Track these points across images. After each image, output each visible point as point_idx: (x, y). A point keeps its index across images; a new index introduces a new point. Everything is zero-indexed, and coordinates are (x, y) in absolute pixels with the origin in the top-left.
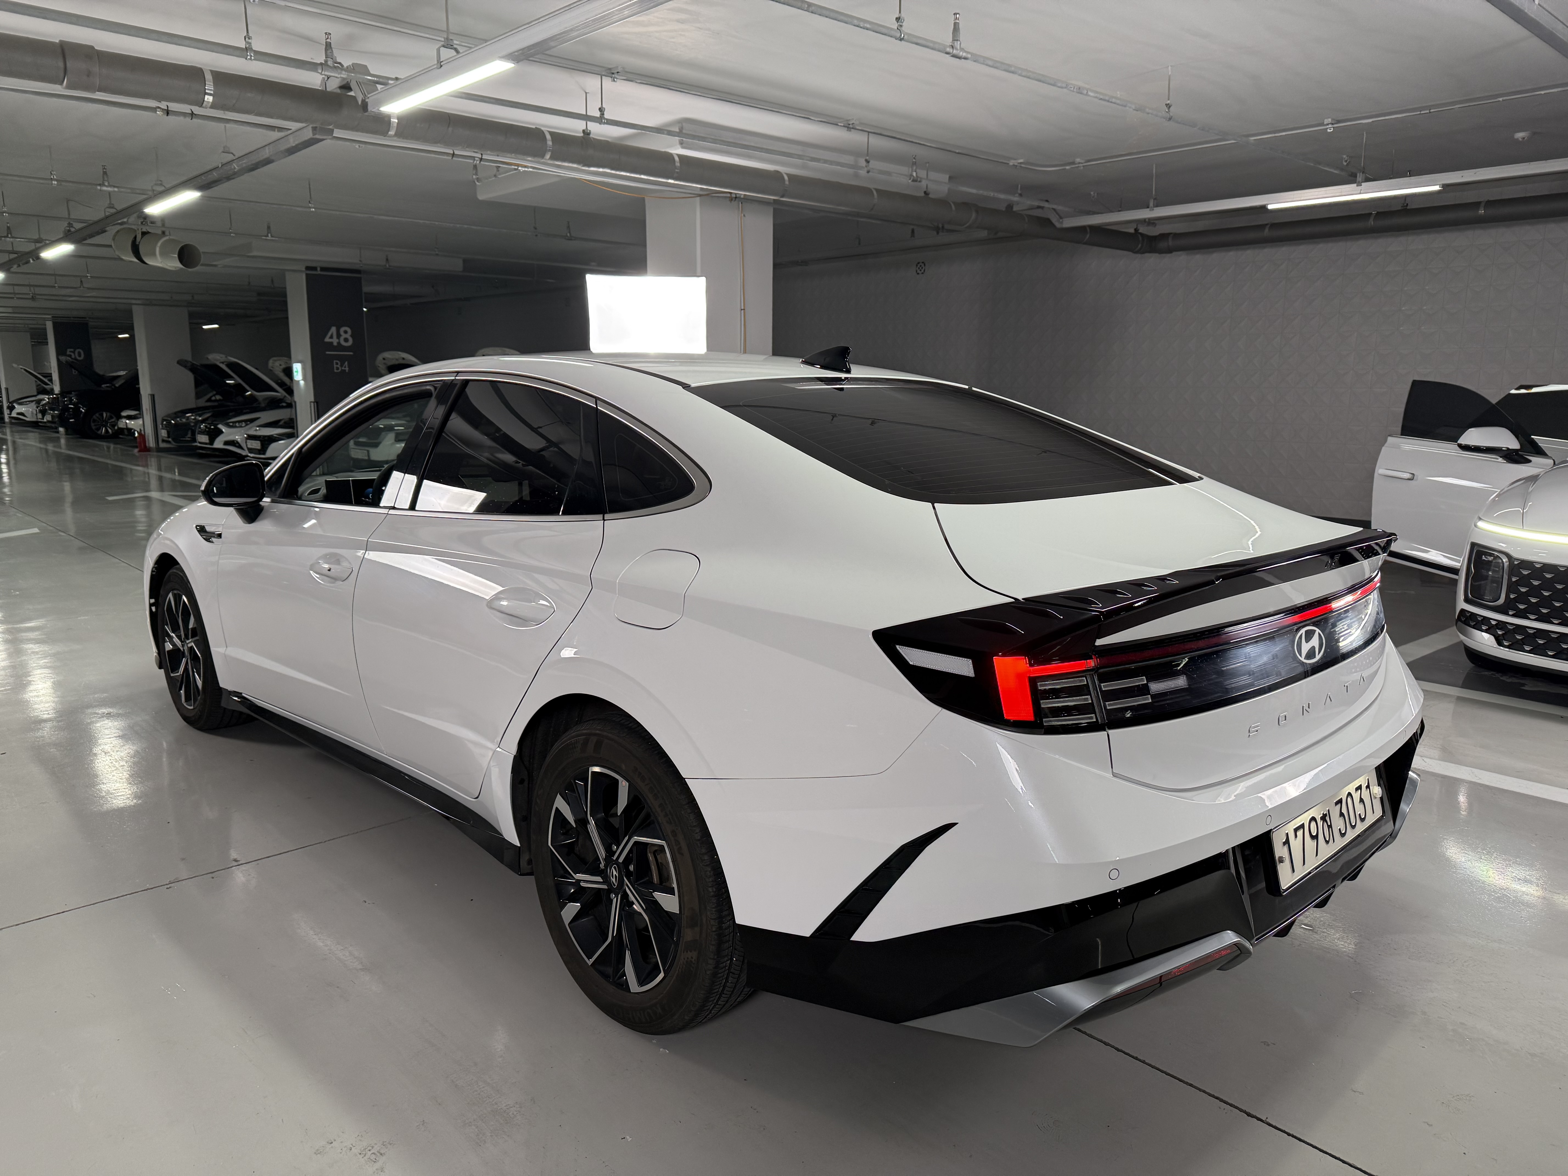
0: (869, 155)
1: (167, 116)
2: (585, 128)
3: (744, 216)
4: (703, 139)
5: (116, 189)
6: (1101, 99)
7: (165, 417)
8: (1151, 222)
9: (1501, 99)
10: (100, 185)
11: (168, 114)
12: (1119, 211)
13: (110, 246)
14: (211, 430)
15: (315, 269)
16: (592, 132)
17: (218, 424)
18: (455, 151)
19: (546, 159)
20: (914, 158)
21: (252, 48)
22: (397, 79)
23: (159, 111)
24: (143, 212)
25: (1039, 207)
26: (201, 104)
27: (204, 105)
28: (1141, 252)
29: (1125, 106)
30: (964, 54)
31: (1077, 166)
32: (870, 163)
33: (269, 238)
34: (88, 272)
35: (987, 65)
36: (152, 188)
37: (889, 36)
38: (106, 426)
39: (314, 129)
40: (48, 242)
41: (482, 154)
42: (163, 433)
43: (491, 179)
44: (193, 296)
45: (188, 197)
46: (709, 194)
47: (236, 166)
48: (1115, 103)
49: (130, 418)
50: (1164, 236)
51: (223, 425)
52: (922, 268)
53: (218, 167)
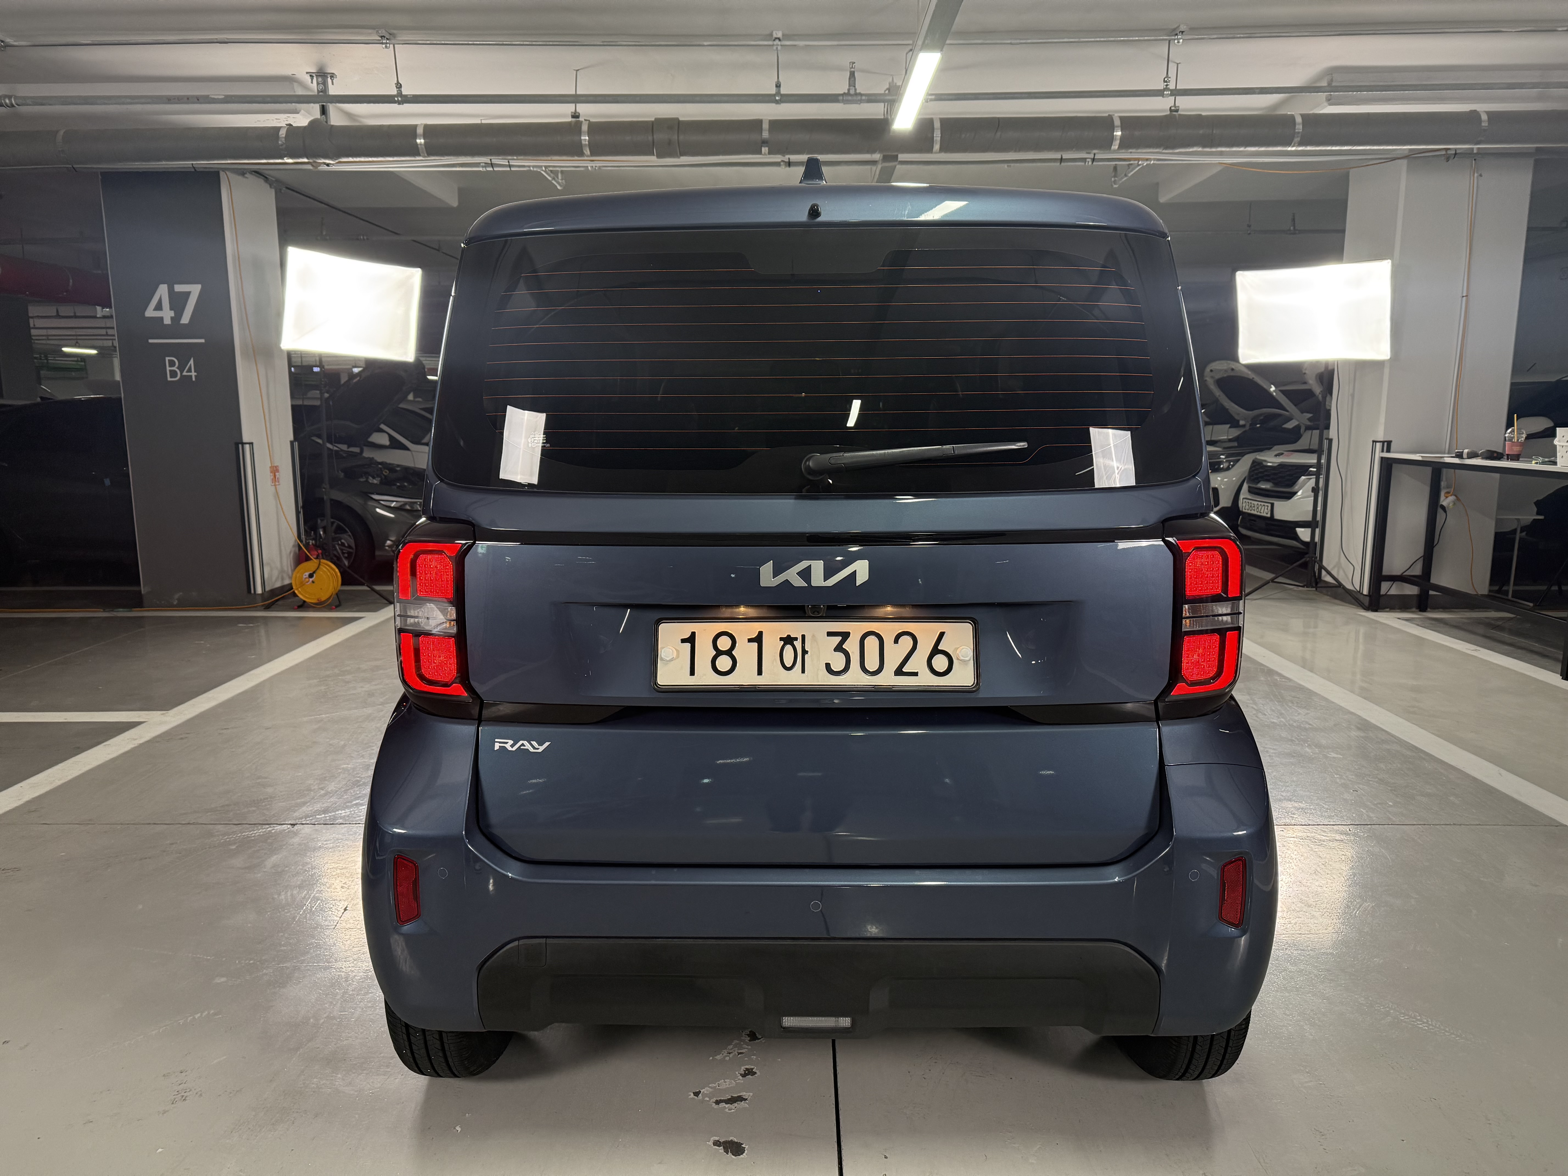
2: (1173, 105)
16: (1179, 108)
18: (1063, 156)
21: (781, 93)
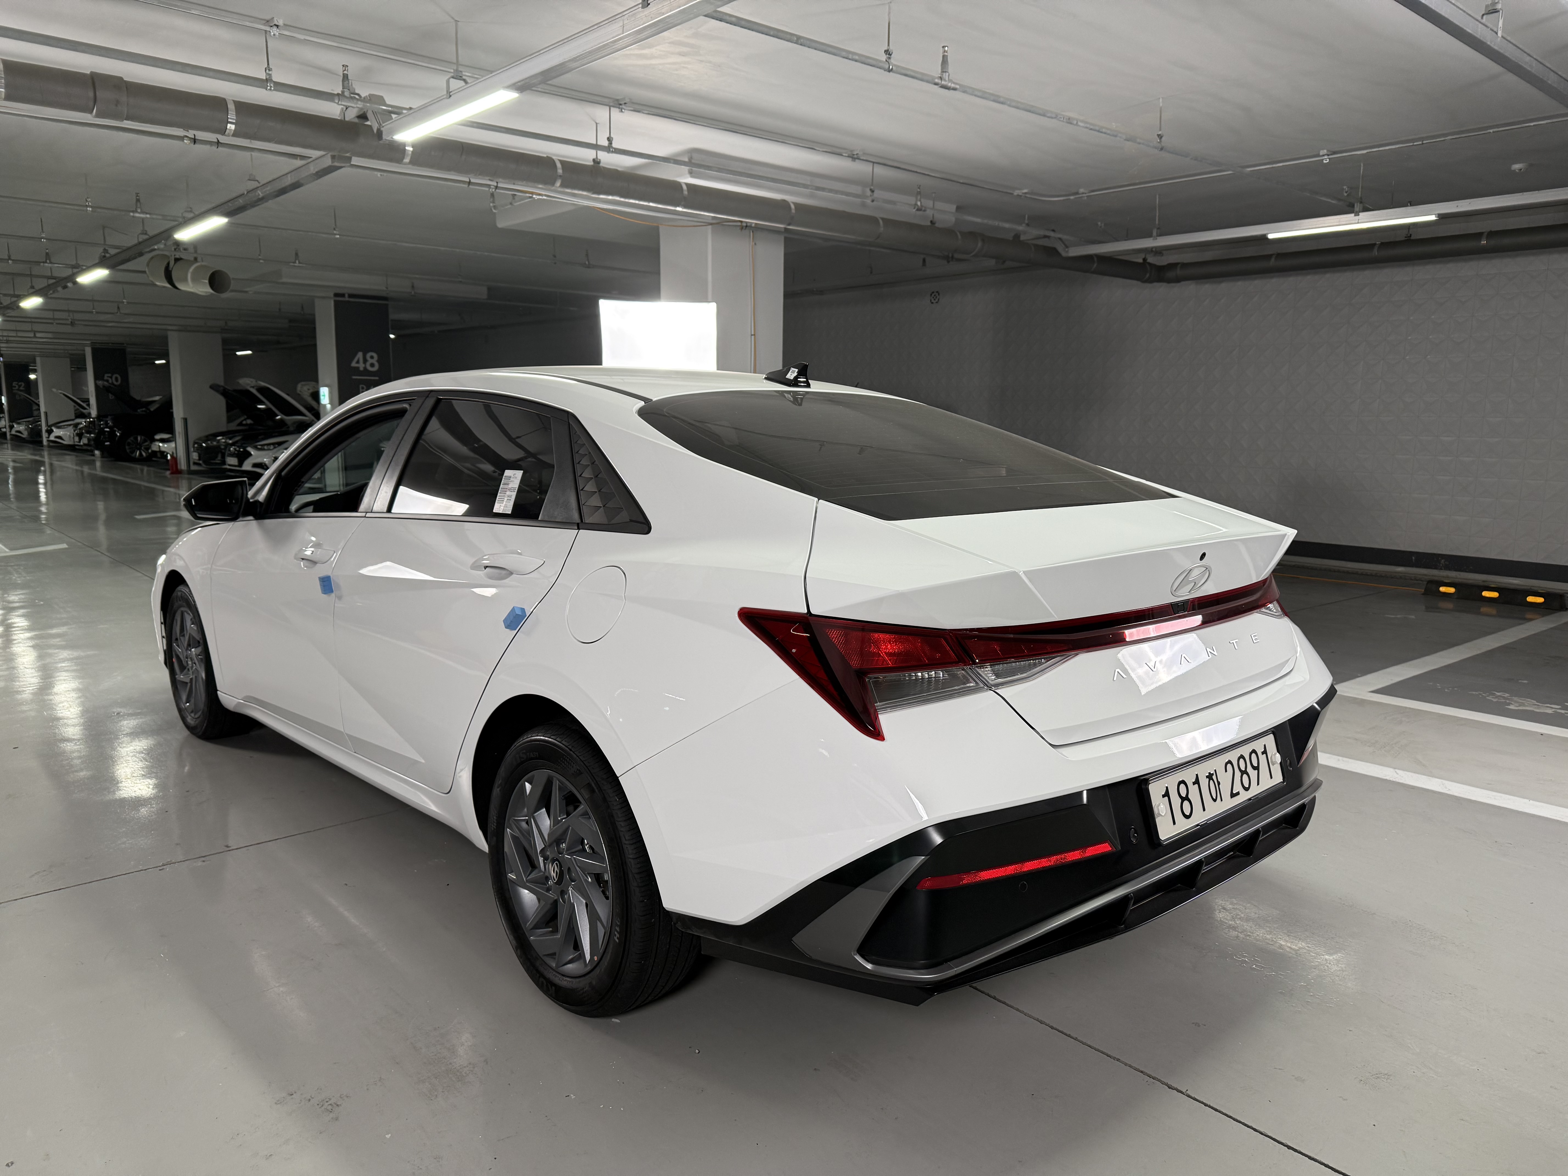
0: (872, 185)
1: (194, 144)
2: (594, 157)
3: (755, 244)
4: (709, 168)
5: (148, 216)
6: (1091, 129)
7: (197, 439)
8: (1158, 251)
9: (1491, 131)
10: (133, 212)
11: (195, 142)
12: (1126, 240)
13: (144, 272)
14: (240, 453)
15: (343, 295)
16: (602, 161)
17: (247, 447)
18: (471, 179)
19: (556, 187)
20: (919, 188)
21: (272, 80)
22: (411, 108)
23: (186, 140)
24: (174, 237)
25: (1045, 237)
26: (223, 131)
27: (227, 133)
28: (1150, 281)
29: (1116, 136)
30: (953, 85)
31: (1081, 196)
32: (875, 192)
33: (297, 264)
34: (124, 298)
35: (975, 96)
36: (182, 214)
37: (878, 67)
38: (140, 449)
39: (333, 157)
40: (84, 268)
41: (497, 183)
42: (195, 456)
43: (506, 207)
44: (226, 323)
45: (215, 223)
46: (719, 223)
47: (260, 194)
48: (1105, 133)
49: (163, 441)
50: (1172, 266)
51: (251, 447)
52: (936, 297)
53: (244, 194)
